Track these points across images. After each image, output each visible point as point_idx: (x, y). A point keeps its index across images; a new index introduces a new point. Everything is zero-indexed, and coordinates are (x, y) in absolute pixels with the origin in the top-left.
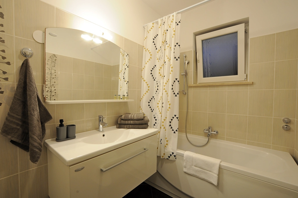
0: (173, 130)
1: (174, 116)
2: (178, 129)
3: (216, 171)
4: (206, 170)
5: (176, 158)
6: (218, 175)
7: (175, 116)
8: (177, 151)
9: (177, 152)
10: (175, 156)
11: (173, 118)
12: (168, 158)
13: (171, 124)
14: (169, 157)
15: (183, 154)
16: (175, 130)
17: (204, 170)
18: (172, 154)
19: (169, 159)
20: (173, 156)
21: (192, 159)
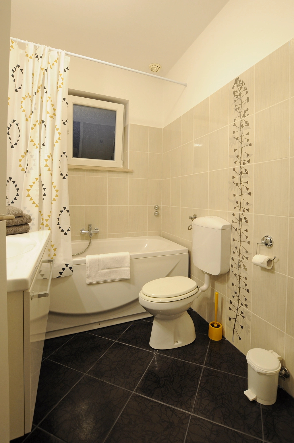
0: (62, 231)
1: (63, 209)
2: (70, 228)
3: (127, 263)
4: (116, 268)
5: (72, 271)
6: (130, 267)
7: (65, 208)
8: (73, 260)
9: (74, 262)
10: (71, 268)
11: (62, 212)
12: (59, 275)
13: (59, 221)
14: (61, 273)
15: (85, 260)
16: (65, 230)
17: (114, 270)
18: (65, 267)
19: (61, 276)
20: (67, 269)
21: (98, 262)
